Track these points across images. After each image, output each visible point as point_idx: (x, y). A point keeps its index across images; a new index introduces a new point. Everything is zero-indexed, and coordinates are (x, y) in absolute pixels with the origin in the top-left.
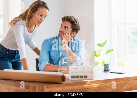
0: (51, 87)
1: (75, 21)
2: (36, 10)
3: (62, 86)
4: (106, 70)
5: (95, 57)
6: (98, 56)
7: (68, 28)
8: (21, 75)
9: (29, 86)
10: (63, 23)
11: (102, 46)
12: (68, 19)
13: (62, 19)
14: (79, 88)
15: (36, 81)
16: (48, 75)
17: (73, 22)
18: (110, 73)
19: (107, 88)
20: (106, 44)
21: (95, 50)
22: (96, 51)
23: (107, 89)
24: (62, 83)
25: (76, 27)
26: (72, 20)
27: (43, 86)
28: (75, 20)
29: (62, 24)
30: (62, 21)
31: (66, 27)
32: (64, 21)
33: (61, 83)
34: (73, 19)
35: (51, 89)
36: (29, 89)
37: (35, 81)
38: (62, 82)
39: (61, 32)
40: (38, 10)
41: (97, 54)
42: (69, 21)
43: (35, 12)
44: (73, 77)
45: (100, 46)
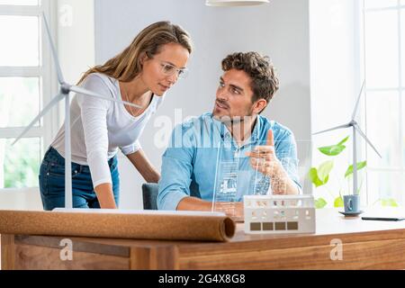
0: (194, 251)
1: (260, 69)
2: (155, 51)
3: (224, 249)
4: (350, 214)
5: (314, 185)
6: (321, 183)
7: (242, 90)
8: (104, 220)
9: (129, 249)
10: (225, 75)
11: (335, 153)
12: (239, 64)
13: (224, 62)
14: (276, 257)
15: (149, 236)
16: (185, 218)
17: (256, 70)
18: (363, 219)
19: (357, 257)
20: (344, 147)
21: (313, 166)
22: (317, 168)
23: (357, 261)
24: (224, 241)
25: (264, 85)
26: (252, 66)
27: (168, 249)
28: (261, 66)
29: (221, 79)
30: (223, 68)
31: (234, 88)
32: (229, 68)
33: (221, 239)
34: (254, 64)
35: (194, 258)
36: (129, 257)
37: (145, 235)
38: (225, 237)
39: (220, 101)
40: (159, 53)
41: (321, 177)
42: (242, 69)
43: (150, 58)
44: (255, 226)
45: (327, 153)
